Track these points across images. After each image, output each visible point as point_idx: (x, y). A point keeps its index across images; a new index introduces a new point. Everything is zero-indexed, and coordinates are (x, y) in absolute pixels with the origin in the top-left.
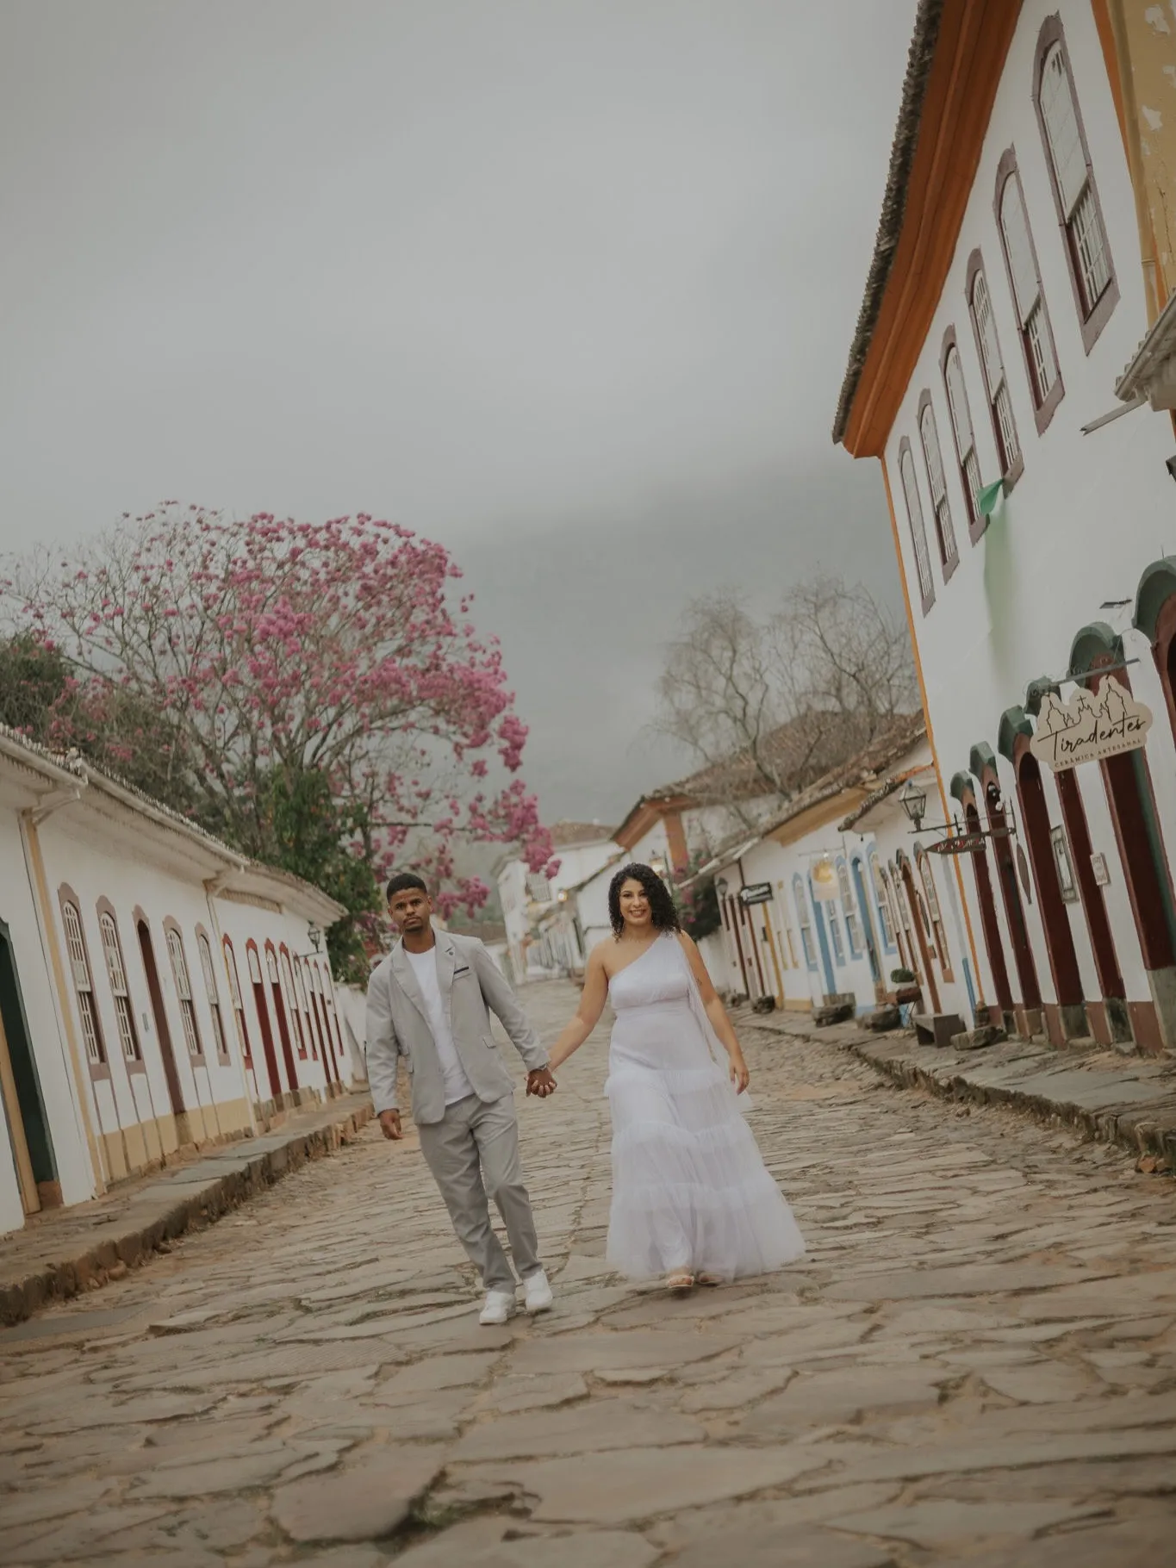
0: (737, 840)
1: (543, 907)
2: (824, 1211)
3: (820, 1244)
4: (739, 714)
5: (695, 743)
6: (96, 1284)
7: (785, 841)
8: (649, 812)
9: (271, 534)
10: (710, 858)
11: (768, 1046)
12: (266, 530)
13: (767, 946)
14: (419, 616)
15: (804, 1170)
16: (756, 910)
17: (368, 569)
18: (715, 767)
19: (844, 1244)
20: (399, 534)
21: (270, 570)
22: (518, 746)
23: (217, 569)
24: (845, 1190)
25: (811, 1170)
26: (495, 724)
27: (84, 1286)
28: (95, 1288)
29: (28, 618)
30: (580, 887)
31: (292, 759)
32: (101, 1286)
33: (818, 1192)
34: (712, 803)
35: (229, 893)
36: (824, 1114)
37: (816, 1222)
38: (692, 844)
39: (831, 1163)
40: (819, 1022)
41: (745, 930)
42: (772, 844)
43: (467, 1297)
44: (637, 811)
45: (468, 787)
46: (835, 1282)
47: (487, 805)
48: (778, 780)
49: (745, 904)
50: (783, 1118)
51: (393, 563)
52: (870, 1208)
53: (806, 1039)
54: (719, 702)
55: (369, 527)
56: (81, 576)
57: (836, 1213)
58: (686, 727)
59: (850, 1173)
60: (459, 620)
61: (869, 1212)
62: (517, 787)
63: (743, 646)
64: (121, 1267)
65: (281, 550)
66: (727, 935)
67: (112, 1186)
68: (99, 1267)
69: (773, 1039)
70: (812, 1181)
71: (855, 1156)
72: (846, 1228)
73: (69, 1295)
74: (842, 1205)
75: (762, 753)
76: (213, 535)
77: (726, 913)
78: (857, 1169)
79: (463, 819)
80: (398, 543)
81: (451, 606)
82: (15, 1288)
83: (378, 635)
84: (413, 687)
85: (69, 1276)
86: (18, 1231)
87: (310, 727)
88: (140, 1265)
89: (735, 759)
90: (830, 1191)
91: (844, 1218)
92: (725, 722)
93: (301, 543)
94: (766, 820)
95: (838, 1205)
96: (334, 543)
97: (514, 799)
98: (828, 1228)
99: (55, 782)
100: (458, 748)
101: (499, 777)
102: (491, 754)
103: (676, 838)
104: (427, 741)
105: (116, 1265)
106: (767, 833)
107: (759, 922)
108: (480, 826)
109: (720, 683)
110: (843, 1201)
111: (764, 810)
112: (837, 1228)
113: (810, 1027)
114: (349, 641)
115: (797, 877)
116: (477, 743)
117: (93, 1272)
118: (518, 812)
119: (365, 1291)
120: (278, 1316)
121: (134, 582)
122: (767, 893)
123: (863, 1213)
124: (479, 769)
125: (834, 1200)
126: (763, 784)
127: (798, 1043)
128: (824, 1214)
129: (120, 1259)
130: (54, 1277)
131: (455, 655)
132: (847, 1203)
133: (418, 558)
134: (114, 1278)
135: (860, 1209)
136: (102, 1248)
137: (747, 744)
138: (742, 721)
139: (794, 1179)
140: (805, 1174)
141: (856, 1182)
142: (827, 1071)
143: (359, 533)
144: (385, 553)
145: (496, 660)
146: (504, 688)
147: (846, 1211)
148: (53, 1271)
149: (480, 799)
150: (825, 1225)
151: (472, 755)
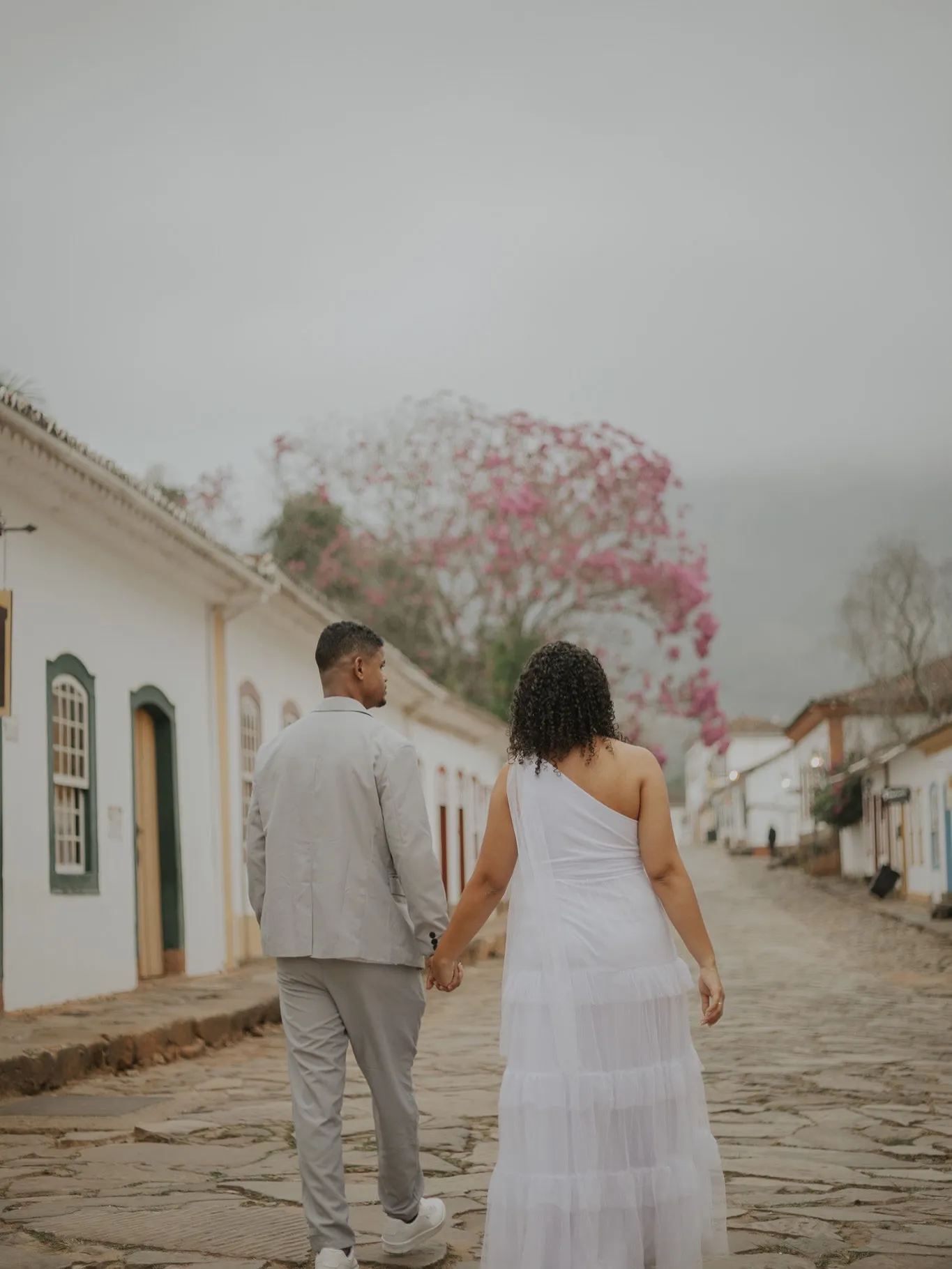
0: (887, 747)
1: (720, 783)
2: (888, 1128)
3: (872, 1176)
4: (905, 640)
5: (864, 659)
6: (162, 1060)
7: (929, 752)
8: (816, 714)
9: (525, 429)
10: (861, 757)
11: (885, 930)
12: (521, 425)
13: (900, 844)
14: (642, 516)
15: (882, 1068)
16: (895, 809)
17: (603, 469)
18: (879, 684)
19: (899, 1183)
20: (633, 441)
21: (520, 460)
22: (707, 637)
23: (476, 455)
24: (917, 1104)
25: (892, 1068)
26: (692, 617)
27: (146, 1060)
28: (160, 1063)
29: (313, 473)
30: (751, 771)
31: (515, 622)
32: (167, 1061)
33: (887, 1101)
34: (871, 714)
35: (426, 721)
36: (919, 1003)
37: (877, 1141)
38: (849, 745)
39: (912, 1064)
40: (935, 915)
41: (882, 827)
42: (917, 753)
43: (449, 1167)
44: (805, 713)
45: (661, 668)
46: (871, 1254)
47: (675, 686)
48: (931, 704)
49: (885, 804)
50: (883, 1001)
51: (625, 468)
52: (939, 1134)
53: (921, 928)
54: (890, 628)
55: (609, 434)
56: (363, 445)
57: (902, 1133)
58: (859, 646)
59: (929, 1081)
60: (674, 523)
61: (939, 1139)
62: (703, 674)
63: (917, 581)
64: (198, 1045)
65: (532, 444)
66: (867, 827)
67: (246, 962)
68: (170, 1043)
69: (891, 924)
70: (887, 1084)
71: (940, 1059)
72: (909, 1158)
73: (122, 1068)
74: (911, 1125)
75: (921, 677)
76: (476, 425)
77: (869, 809)
78: (938, 1075)
79: (653, 693)
80: (631, 449)
81: (670, 512)
82: (45, 1056)
83: (603, 528)
84: (626, 575)
85: (128, 1049)
86: (127, 993)
87: (534, 597)
88: (224, 1045)
89: (898, 680)
90: (900, 1102)
91: (910, 1142)
92: (893, 647)
93: (549, 439)
94: (914, 733)
95: (906, 1123)
96: (577, 445)
97: (699, 683)
98: (888, 1154)
99: (245, 584)
100: (659, 635)
101: (689, 664)
102: (685, 641)
103: (836, 739)
104: (630, 622)
105: (191, 1043)
106: (913, 744)
107: (895, 820)
108: (666, 701)
109: (893, 611)
110: (913, 1118)
111: (915, 725)
112: (897, 1156)
113: (924, 917)
114: (579, 528)
115: (933, 786)
116: (676, 629)
117: (160, 1048)
118: (701, 695)
119: (360, 1133)
120: (265, 1143)
121: (406, 456)
122: (905, 797)
123: (933, 1139)
124: (674, 654)
125: (903, 1114)
126: (917, 704)
127: (912, 932)
128: (888, 1132)
129: (200, 1037)
130: (105, 1048)
131: (667, 553)
132: (917, 1122)
133: (647, 465)
134: (186, 1056)
135: (929, 1134)
136: (177, 1026)
137: (908, 667)
138: (907, 648)
139: (868, 1077)
140: (882, 1073)
141: (933, 1095)
142: (934, 961)
143: (598, 436)
144: (618, 458)
145: (702, 562)
146: (704, 587)
147: (914, 1132)
148: (106, 1042)
149: (670, 678)
150: (886, 1149)
151: (670, 641)
